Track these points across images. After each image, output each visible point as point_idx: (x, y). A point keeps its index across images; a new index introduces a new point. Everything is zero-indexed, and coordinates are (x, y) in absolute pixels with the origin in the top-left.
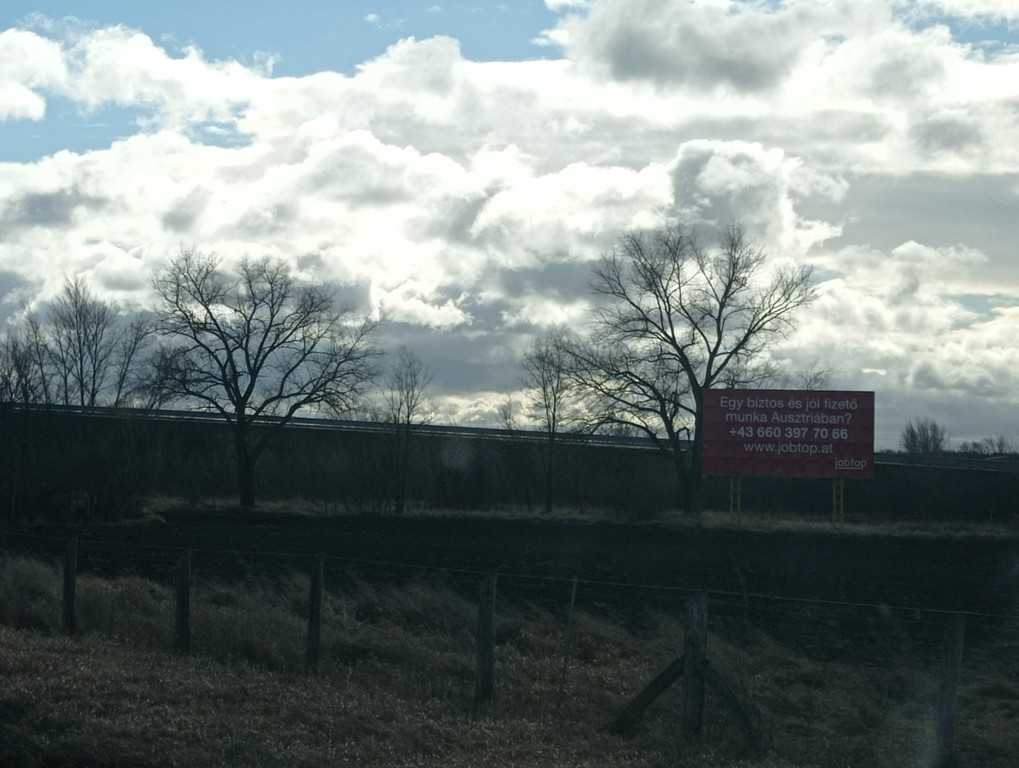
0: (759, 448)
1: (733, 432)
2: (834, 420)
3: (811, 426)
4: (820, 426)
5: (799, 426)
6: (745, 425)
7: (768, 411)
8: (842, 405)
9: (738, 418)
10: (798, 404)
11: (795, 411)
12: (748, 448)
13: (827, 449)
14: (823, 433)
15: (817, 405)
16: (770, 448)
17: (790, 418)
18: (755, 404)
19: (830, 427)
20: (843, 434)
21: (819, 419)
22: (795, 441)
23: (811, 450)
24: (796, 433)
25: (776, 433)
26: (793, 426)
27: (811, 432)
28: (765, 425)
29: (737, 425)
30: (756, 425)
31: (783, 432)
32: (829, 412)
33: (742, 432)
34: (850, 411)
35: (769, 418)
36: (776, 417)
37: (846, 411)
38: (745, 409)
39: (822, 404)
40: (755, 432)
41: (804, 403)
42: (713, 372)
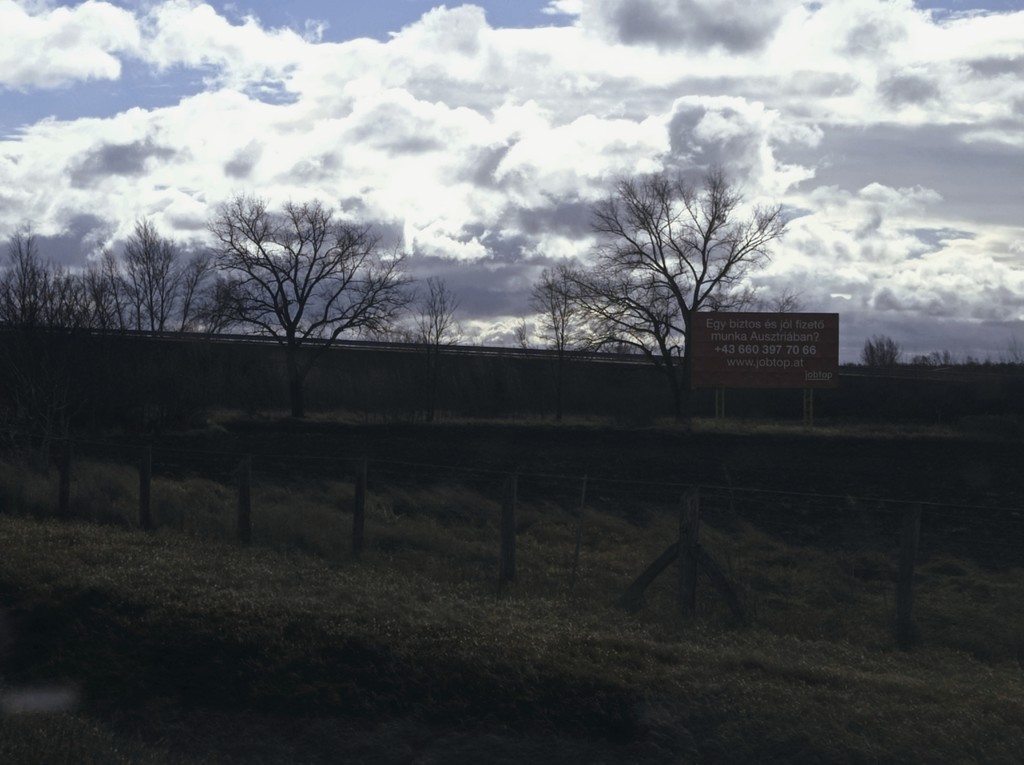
0: (740, 363)
1: (718, 349)
2: (804, 338)
3: (784, 343)
4: (793, 343)
5: (775, 343)
6: (728, 343)
7: (748, 332)
8: (811, 325)
9: (721, 337)
10: (774, 325)
11: (772, 331)
12: (731, 363)
13: (798, 363)
14: (794, 349)
15: (790, 325)
16: (750, 363)
17: (767, 337)
18: (736, 325)
19: (801, 344)
20: (812, 350)
21: (791, 337)
22: (770, 357)
23: (785, 364)
24: (773, 350)
25: (753, 350)
26: (769, 343)
27: (784, 349)
28: (745, 343)
29: (721, 344)
30: (737, 343)
31: (761, 349)
32: (800, 331)
33: (725, 349)
34: (818, 330)
35: (748, 338)
36: (754, 335)
37: (814, 330)
38: (727, 330)
39: (794, 324)
40: (736, 348)
41: (779, 325)
42: (699, 299)
